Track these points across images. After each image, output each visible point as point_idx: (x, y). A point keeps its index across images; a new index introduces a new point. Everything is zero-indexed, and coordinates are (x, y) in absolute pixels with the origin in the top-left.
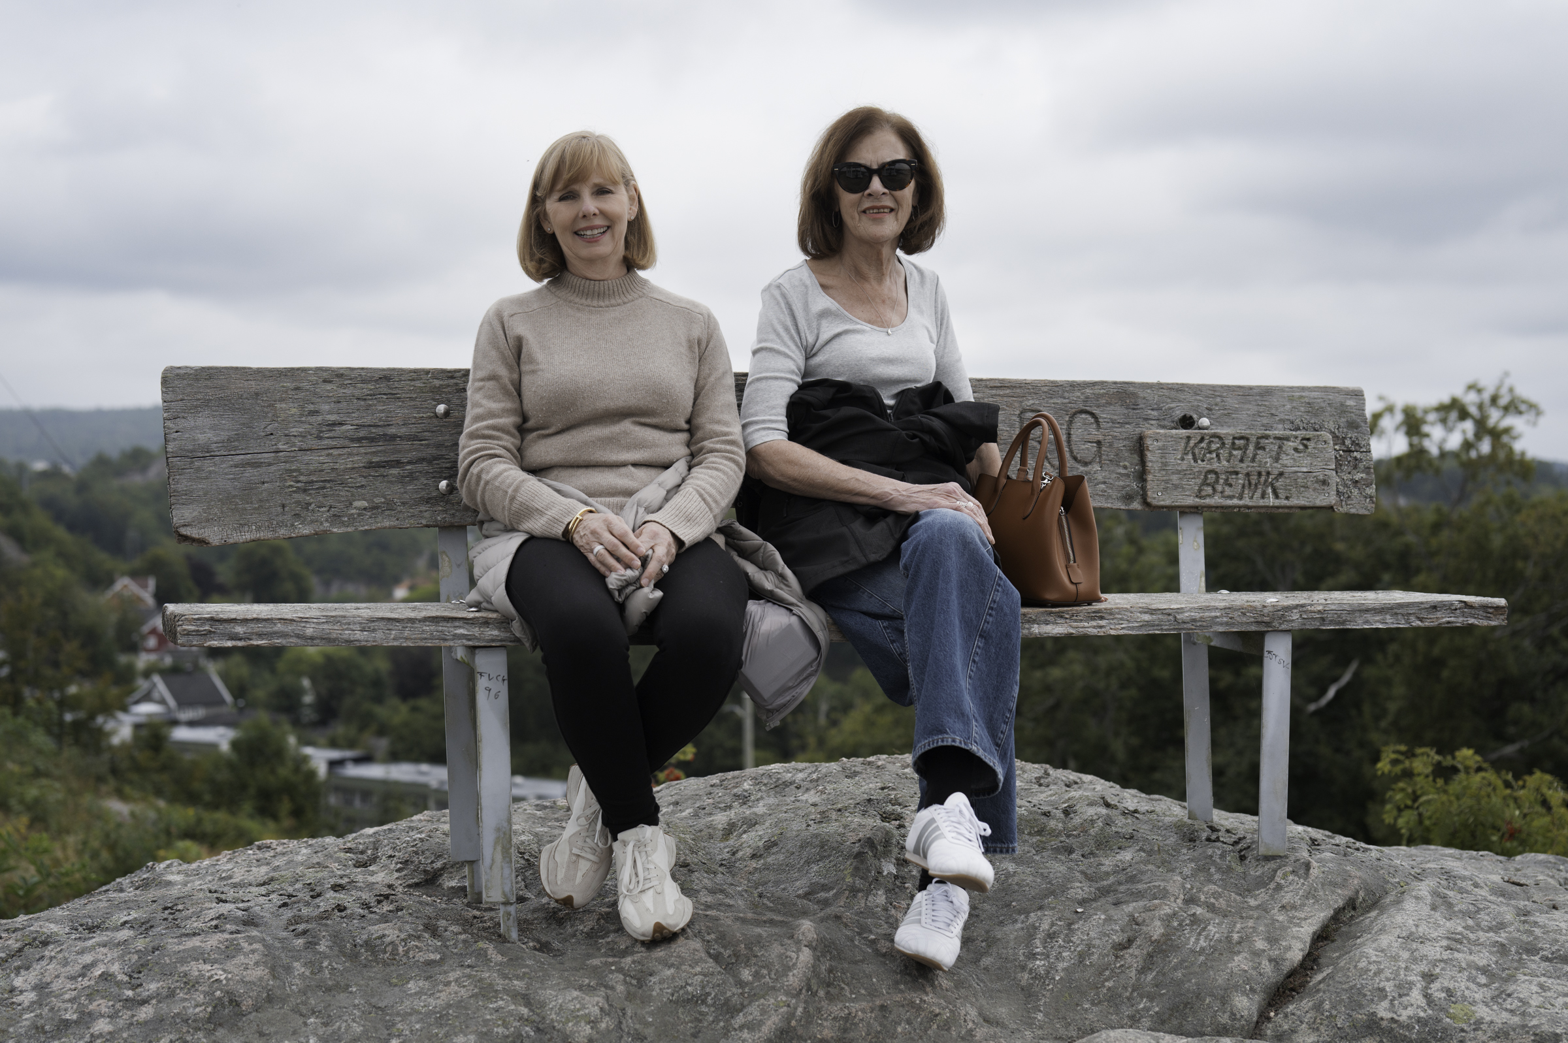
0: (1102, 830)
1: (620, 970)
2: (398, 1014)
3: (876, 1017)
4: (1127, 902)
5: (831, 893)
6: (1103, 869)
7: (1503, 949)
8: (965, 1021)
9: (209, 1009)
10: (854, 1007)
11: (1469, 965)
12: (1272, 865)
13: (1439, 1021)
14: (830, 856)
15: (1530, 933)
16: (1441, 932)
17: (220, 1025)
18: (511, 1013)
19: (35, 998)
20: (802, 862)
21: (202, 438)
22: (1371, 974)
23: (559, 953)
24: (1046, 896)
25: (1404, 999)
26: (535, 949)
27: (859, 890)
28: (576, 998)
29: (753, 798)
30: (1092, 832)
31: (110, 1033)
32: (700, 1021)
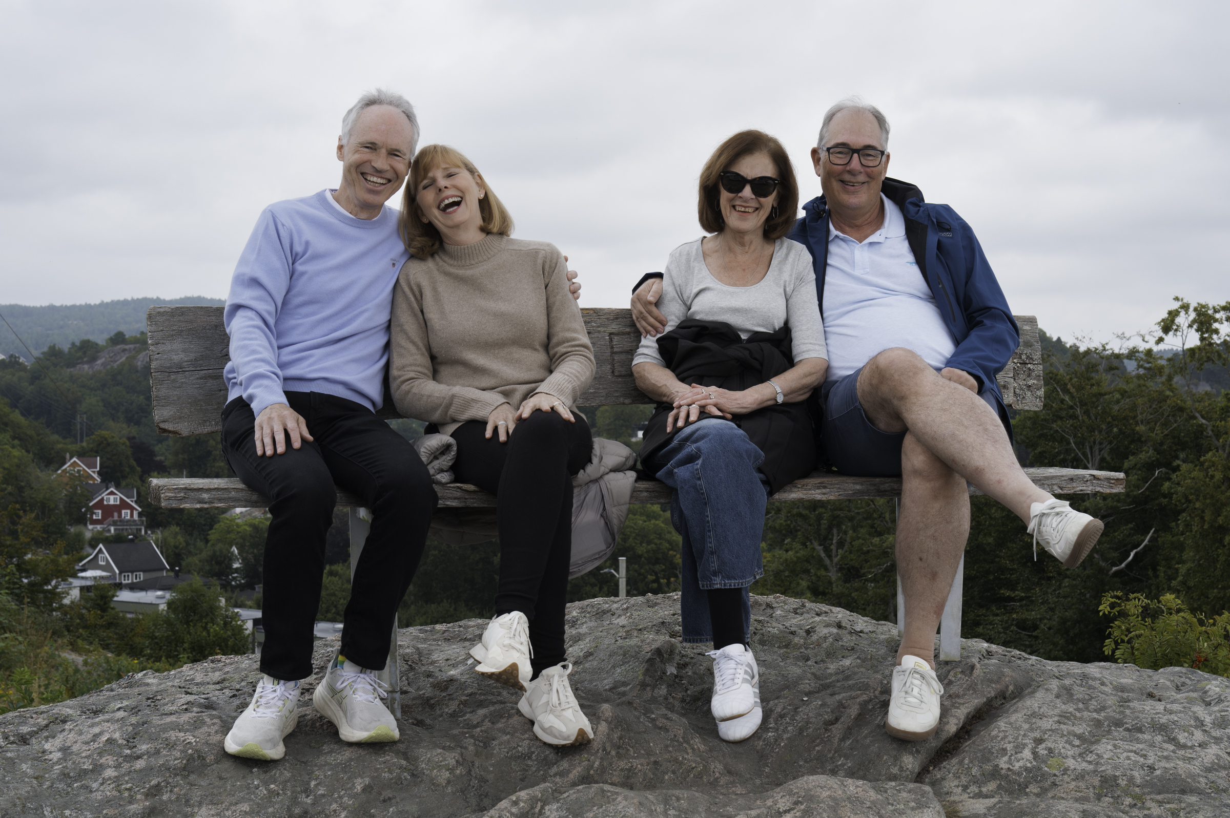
0: (832, 644)
1: (472, 737)
2: (316, 765)
3: (650, 768)
4: (839, 693)
5: (628, 687)
6: (829, 671)
7: (1098, 723)
8: (714, 772)
9: (184, 762)
10: (636, 763)
11: (1069, 733)
12: (949, 667)
13: (1040, 769)
14: (629, 662)
15: (1122, 712)
16: (1057, 711)
17: (192, 772)
18: (394, 764)
19: (61, 756)
20: (610, 666)
21: (176, 358)
22: (999, 739)
23: (429, 728)
24: (783, 690)
25: (1019, 755)
26: (413, 724)
27: (648, 685)
28: (440, 754)
29: (579, 622)
30: (824, 645)
31: (116, 777)
32: (527, 771)
